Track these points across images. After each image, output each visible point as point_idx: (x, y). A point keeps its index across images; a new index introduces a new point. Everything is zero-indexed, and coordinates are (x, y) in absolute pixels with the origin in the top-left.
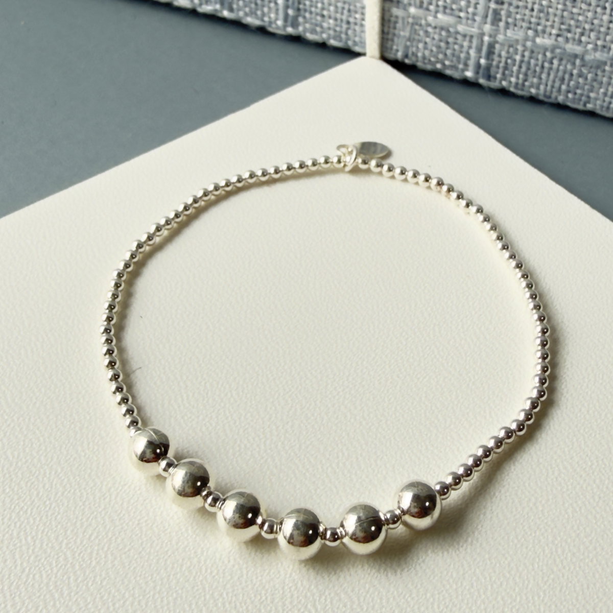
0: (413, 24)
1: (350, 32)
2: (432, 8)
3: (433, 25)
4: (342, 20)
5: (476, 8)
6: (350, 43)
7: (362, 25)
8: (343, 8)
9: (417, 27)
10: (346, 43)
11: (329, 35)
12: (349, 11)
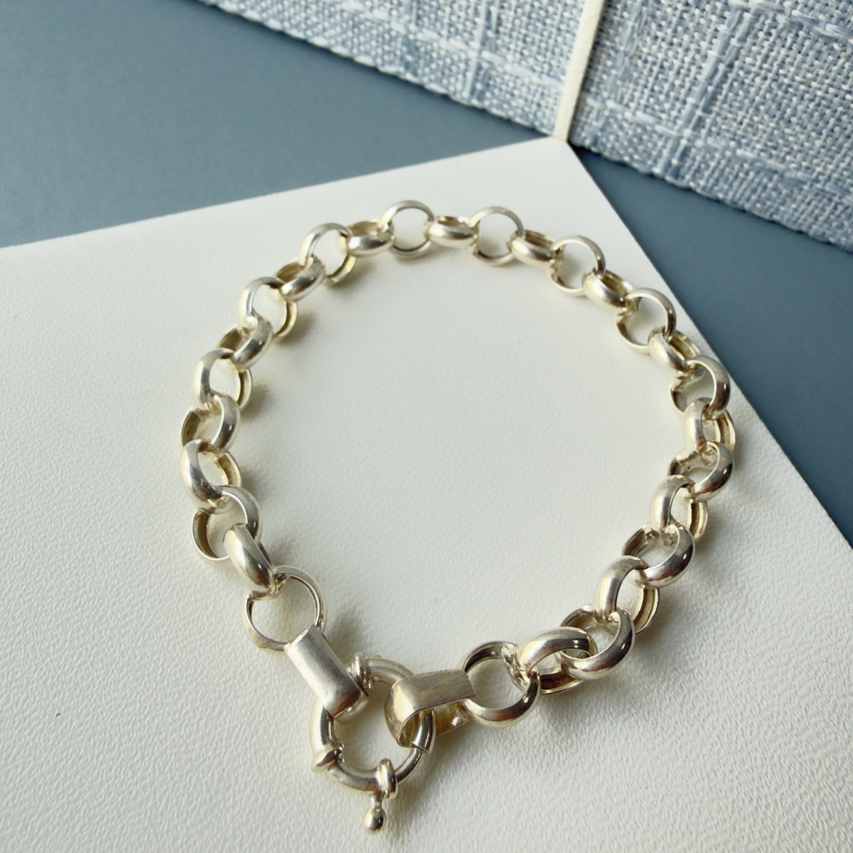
0: (608, 118)
1: (539, 114)
2: (633, 105)
3: (630, 120)
4: (532, 102)
5: (679, 111)
6: (537, 124)
7: (553, 110)
8: (536, 91)
9: (611, 120)
10: (533, 123)
11: (516, 113)
12: (542, 94)
